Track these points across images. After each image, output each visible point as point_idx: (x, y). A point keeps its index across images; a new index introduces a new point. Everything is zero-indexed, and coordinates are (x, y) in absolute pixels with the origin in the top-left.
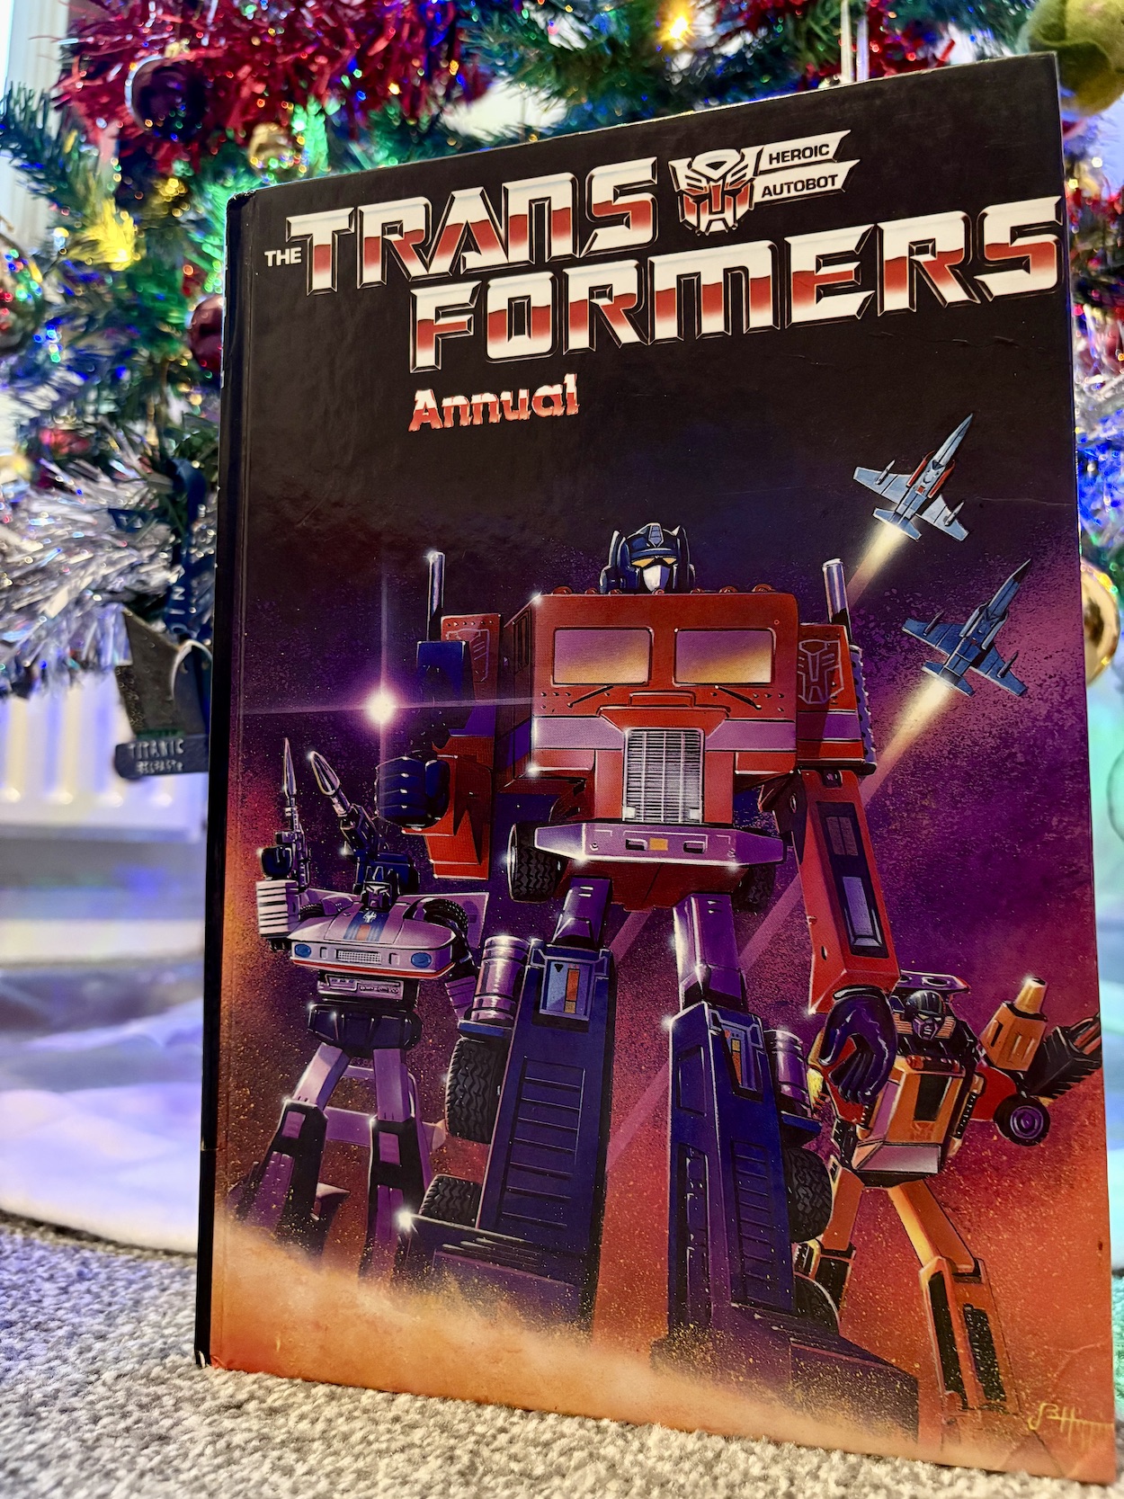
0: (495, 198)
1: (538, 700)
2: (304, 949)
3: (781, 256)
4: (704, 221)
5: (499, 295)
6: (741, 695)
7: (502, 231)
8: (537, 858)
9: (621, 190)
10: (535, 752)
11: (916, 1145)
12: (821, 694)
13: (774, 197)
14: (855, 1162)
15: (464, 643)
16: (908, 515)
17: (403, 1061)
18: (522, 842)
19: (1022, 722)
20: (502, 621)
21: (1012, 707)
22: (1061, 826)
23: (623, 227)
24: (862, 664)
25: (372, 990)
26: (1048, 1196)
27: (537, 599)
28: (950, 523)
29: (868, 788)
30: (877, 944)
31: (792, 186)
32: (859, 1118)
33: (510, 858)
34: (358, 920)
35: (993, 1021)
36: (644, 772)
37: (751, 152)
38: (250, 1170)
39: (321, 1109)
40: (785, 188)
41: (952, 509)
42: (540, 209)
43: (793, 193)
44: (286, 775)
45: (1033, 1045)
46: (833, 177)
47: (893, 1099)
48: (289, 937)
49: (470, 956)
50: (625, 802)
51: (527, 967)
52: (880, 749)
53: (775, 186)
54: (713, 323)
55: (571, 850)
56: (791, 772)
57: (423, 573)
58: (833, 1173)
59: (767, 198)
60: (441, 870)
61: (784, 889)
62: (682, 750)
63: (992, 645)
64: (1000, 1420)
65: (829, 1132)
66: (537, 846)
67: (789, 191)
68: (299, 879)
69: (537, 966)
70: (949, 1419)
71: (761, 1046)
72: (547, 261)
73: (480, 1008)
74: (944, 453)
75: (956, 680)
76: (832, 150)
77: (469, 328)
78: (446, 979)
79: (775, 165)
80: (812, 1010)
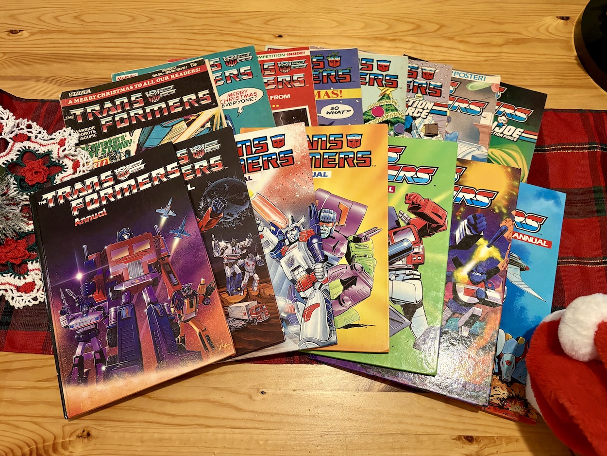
0: (83, 183)
1: (110, 264)
2: (72, 326)
3: (136, 181)
4: (122, 178)
5: (88, 199)
6: (146, 251)
7: (86, 188)
8: (115, 292)
9: (106, 177)
10: (111, 273)
11: (191, 312)
12: (159, 247)
13: (133, 172)
14: (182, 320)
15: (93, 259)
16: (166, 215)
17: (97, 338)
18: (112, 290)
19: (191, 240)
20: (100, 253)
21: (189, 238)
23: (108, 183)
24: (164, 240)
25: (88, 328)
27: (106, 247)
28: (173, 214)
29: (170, 258)
30: (177, 283)
32: (181, 313)
33: (110, 294)
34: (83, 316)
35: (198, 287)
36: (132, 270)
37: (127, 166)
38: (69, 374)
39: (82, 355)
40: (134, 170)
41: (173, 212)
42: (92, 183)
43: (136, 171)
44: (62, 295)
45: (205, 289)
46: (142, 167)
47: (186, 307)
48: (69, 325)
49: (106, 314)
50: (129, 276)
51: (118, 312)
52: (170, 252)
54: (127, 194)
55: (121, 288)
56: (157, 261)
57: (83, 250)
58: (179, 323)
60: (97, 301)
61: (160, 280)
62: (138, 264)
63: (184, 230)
64: (215, 351)
65: (177, 317)
66: (115, 290)
68: (68, 314)
69: (120, 311)
70: (207, 355)
71: (162, 307)
72: (95, 191)
73: (110, 322)
74: (169, 203)
75: (180, 237)
76: (141, 163)
77: (83, 206)
78: (103, 320)
79: (132, 167)
80: (169, 298)
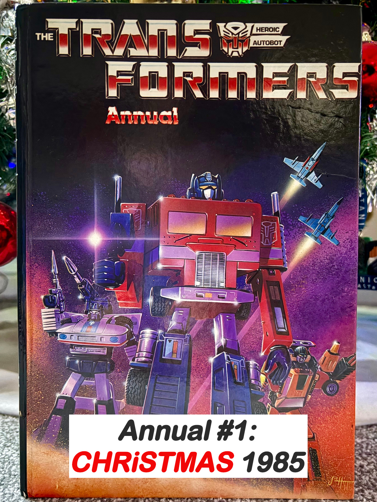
0: (143, 26)
1: (161, 239)
2: (63, 336)
3: (260, 70)
4: (230, 51)
5: (145, 70)
6: (240, 242)
7: (146, 41)
8: (161, 300)
9: (197, 32)
10: (160, 259)
11: (296, 398)
12: (269, 242)
13: (258, 46)
14: (276, 405)
15: (130, 214)
16: (302, 177)
17: (107, 377)
18: (156, 294)
19: (337, 255)
20: (147, 206)
21: (334, 249)
22: (348, 291)
23: (197, 48)
24: (284, 231)
25: (94, 351)
26: (337, 411)
27: (161, 199)
28: (317, 182)
29: (284, 276)
30: (285, 331)
31: (265, 42)
32: (277, 390)
33: (150, 300)
34: (87, 324)
35: (323, 356)
36: (203, 268)
37: (249, 25)
38: (43, 423)
39: (73, 397)
40: (262, 42)
41: (317, 177)
42: (163, 34)
43: (265, 45)
44: (53, 266)
45: (335, 363)
46: (280, 41)
47: (289, 383)
48: (57, 331)
49: (134, 338)
50: (196, 279)
51: (158, 341)
52: (289, 262)
53: (258, 41)
54: (233, 94)
55: (175, 297)
56: (258, 270)
57: (113, 184)
58: (268, 409)
59: (255, 46)
60: (122, 304)
61: (254, 311)
62: (218, 260)
63: (329, 227)
64: (319, 483)
65: (267, 395)
66: (161, 296)
67: (263, 44)
68: (59, 307)
69: (161, 340)
70: (303, 484)
71: (244, 367)
72: (165, 57)
73: (139, 357)
74: (316, 155)
75: (316, 239)
76: (281, 30)
77: (132, 82)
78: (124, 347)
79: (258, 32)
80: (262, 354)
